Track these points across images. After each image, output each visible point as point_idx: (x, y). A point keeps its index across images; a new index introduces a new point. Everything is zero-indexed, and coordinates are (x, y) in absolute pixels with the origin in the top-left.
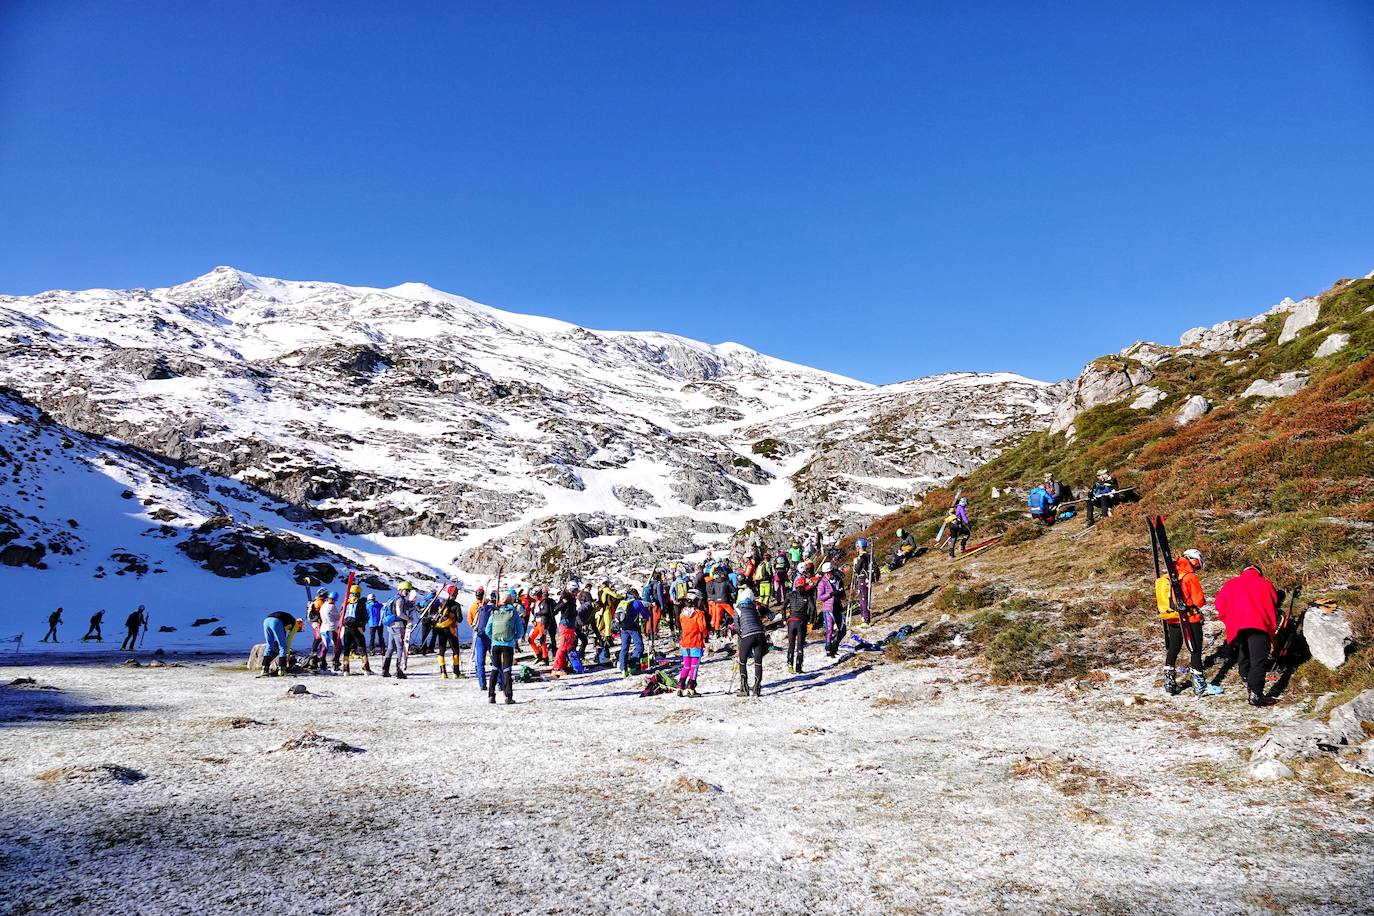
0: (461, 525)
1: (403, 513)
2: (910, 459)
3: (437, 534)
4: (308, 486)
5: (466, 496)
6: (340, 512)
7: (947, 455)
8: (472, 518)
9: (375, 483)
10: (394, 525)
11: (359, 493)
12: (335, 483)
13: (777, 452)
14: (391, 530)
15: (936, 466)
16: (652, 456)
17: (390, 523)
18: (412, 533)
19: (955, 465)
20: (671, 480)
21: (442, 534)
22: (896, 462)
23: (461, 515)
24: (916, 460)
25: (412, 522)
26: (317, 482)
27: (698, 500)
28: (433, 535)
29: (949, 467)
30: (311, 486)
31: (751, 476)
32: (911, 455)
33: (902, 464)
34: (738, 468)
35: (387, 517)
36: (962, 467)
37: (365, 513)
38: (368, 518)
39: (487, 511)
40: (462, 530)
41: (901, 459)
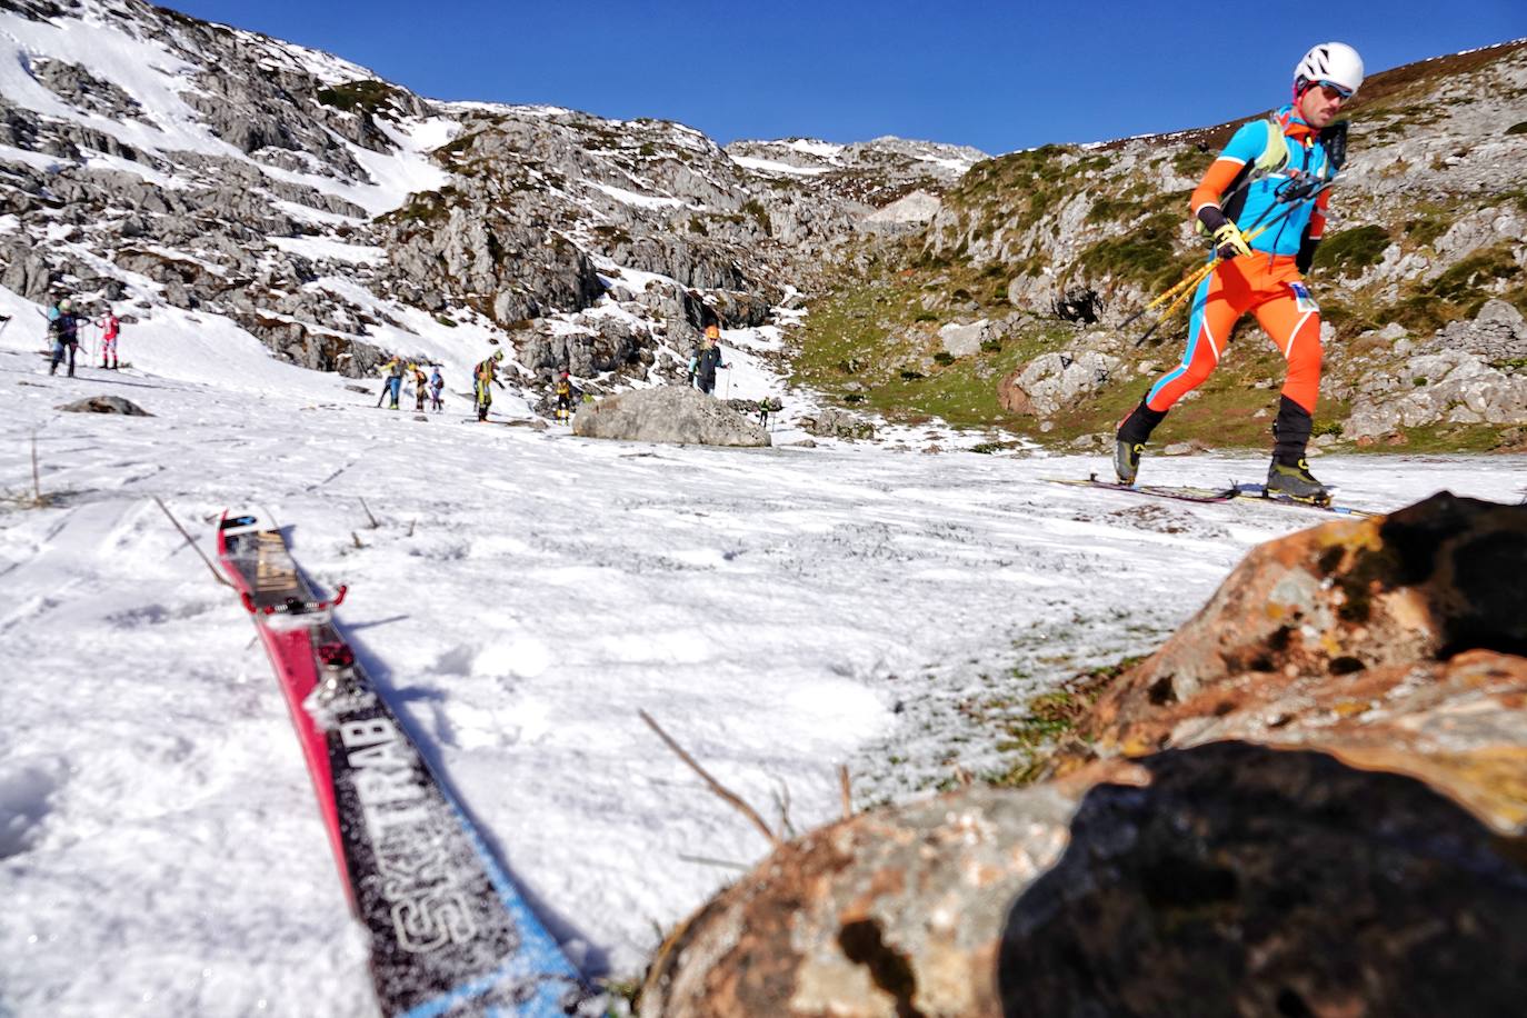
2: (647, 165)
7: (705, 173)
13: (390, 106)
15: (692, 186)
16: (129, 23)
19: (721, 191)
20: (182, 83)
22: (625, 166)
24: (659, 169)
27: (255, 141)
29: (712, 192)
31: (356, 131)
32: (648, 158)
33: (636, 170)
34: (327, 107)
36: (730, 195)
41: (632, 163)
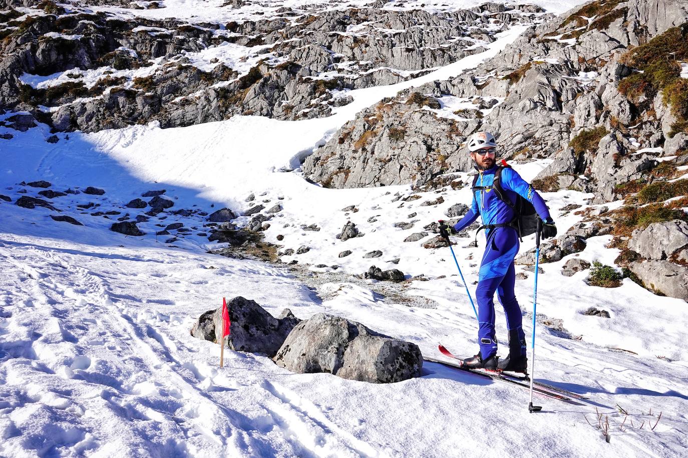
0: (333, 85)
1: (209, 78)
3: (277, 110)
4: (28, 47)
5: (354, 30)
6: (79, 90)
8: (365, 68)
9: (171, 36)
10: (186, 102)
11: (133, 54)
12: (85, 41)
14: (176, 114)
17: (177, 100)
18: (223, 114)
21: (289, 108)
23: (340, 65)
25: (223, 94)
26: (49, 40)
28: (270, 115)
30: (34, 48)
35: (175, 90)
37: (128, 86)
38: (130, 95)
39: (399, 49)
40: (337, 94)
